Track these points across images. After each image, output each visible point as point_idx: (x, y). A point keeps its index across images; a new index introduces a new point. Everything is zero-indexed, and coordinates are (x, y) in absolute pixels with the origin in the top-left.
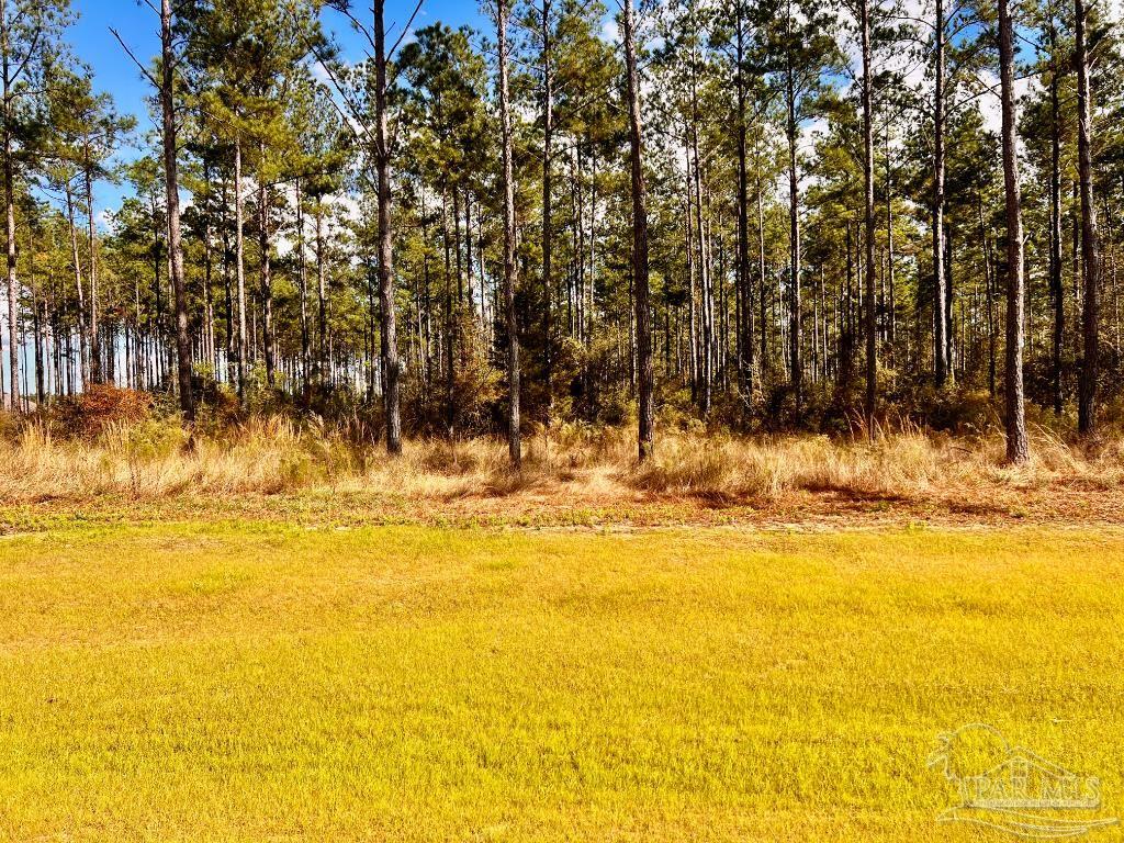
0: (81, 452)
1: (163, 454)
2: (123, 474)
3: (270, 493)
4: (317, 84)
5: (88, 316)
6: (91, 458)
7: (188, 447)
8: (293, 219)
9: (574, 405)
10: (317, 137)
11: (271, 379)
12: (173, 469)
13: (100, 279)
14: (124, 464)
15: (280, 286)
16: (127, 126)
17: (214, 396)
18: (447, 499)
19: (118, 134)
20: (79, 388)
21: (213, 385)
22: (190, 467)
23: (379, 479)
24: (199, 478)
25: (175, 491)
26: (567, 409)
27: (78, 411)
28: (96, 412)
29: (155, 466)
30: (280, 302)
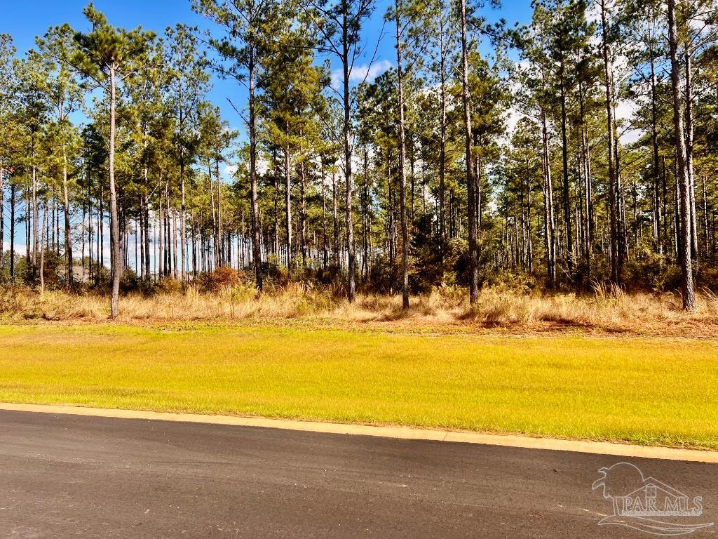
0: (212, 299)
1: (244, 300)
2: (227, 308)
3: (288, 318)
4: (333, 99)
5: (217, 230)
6: (214, 302)
7: (257, 297)
8: (320, 174)
9: (457, 277)
10: (333, 128)
11: (305, 263)
12: (248, 306)
13: (224, 213)
14: (227, 304)
15: (313, 211)
16: (235, 135)
17: (275, 272)
18: (365, 321)
19: (231, 141)
20: (213, 268)
21: (275, 267)
22: (256, 305)
23: (339, 312)
24: (259, 310)
25: (249, 316)
26: (453, 278)
27: (210, 280)
28: (219, 281)
29: (241, 305)
30: (313, 221)
